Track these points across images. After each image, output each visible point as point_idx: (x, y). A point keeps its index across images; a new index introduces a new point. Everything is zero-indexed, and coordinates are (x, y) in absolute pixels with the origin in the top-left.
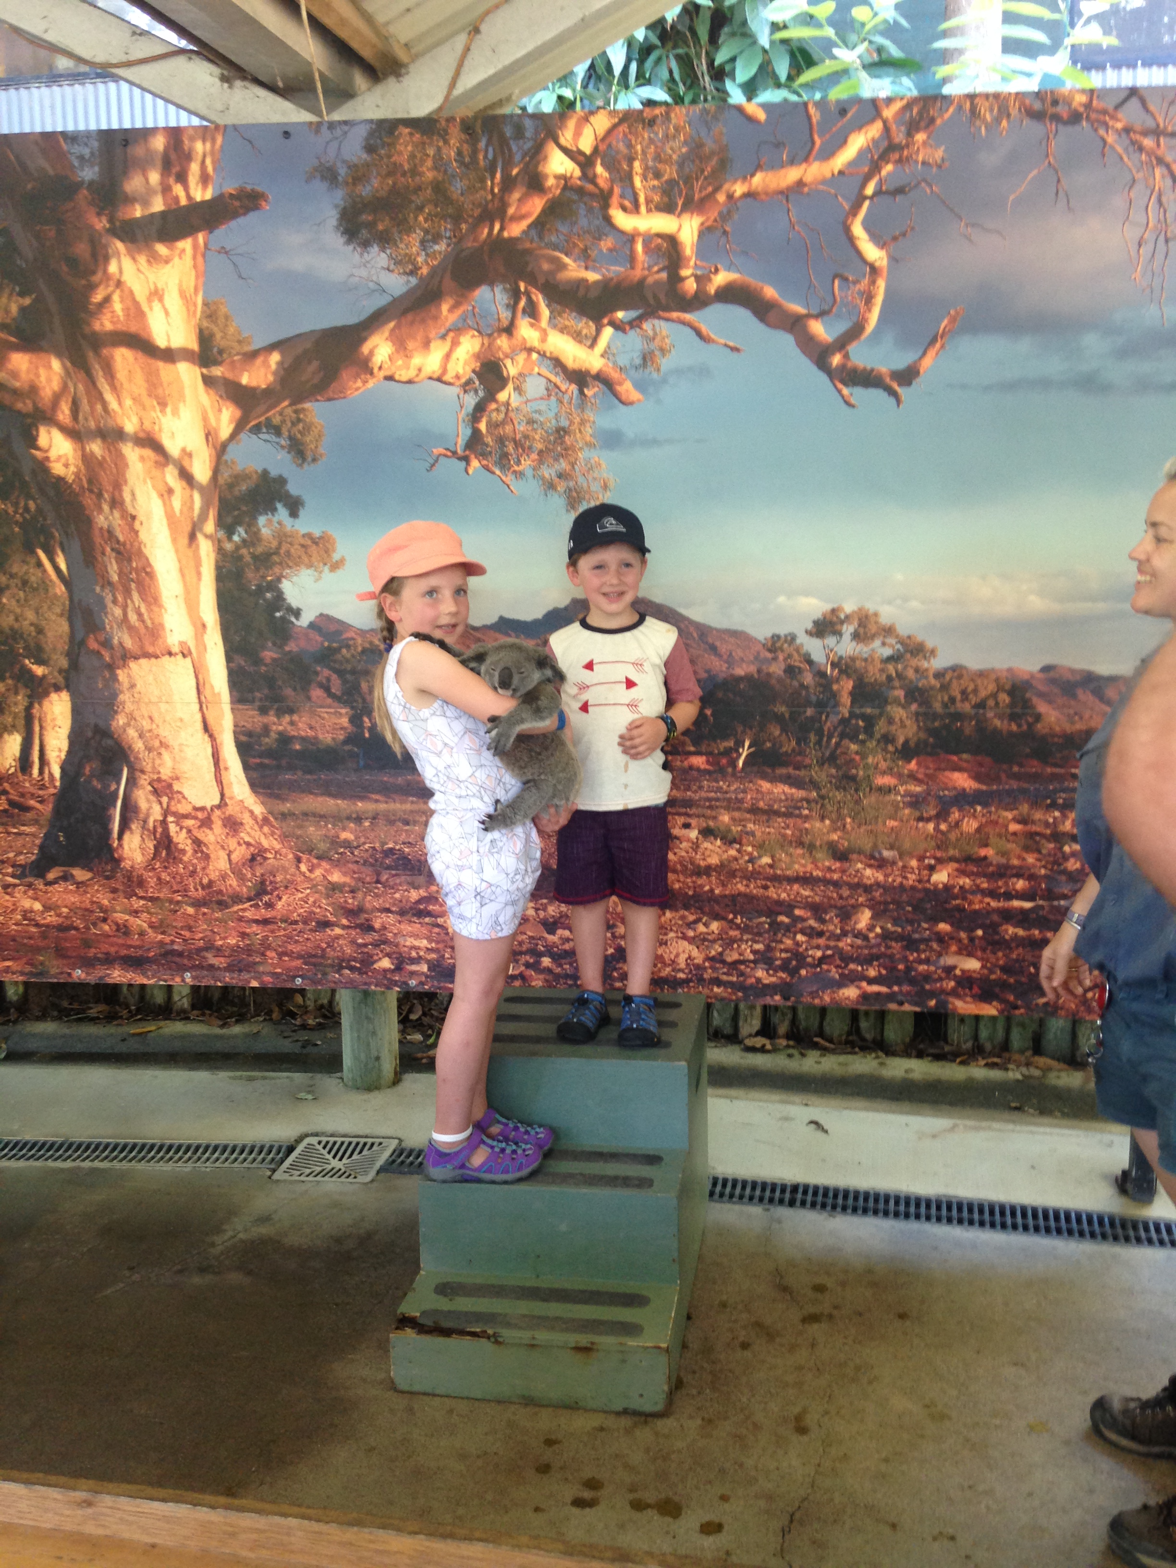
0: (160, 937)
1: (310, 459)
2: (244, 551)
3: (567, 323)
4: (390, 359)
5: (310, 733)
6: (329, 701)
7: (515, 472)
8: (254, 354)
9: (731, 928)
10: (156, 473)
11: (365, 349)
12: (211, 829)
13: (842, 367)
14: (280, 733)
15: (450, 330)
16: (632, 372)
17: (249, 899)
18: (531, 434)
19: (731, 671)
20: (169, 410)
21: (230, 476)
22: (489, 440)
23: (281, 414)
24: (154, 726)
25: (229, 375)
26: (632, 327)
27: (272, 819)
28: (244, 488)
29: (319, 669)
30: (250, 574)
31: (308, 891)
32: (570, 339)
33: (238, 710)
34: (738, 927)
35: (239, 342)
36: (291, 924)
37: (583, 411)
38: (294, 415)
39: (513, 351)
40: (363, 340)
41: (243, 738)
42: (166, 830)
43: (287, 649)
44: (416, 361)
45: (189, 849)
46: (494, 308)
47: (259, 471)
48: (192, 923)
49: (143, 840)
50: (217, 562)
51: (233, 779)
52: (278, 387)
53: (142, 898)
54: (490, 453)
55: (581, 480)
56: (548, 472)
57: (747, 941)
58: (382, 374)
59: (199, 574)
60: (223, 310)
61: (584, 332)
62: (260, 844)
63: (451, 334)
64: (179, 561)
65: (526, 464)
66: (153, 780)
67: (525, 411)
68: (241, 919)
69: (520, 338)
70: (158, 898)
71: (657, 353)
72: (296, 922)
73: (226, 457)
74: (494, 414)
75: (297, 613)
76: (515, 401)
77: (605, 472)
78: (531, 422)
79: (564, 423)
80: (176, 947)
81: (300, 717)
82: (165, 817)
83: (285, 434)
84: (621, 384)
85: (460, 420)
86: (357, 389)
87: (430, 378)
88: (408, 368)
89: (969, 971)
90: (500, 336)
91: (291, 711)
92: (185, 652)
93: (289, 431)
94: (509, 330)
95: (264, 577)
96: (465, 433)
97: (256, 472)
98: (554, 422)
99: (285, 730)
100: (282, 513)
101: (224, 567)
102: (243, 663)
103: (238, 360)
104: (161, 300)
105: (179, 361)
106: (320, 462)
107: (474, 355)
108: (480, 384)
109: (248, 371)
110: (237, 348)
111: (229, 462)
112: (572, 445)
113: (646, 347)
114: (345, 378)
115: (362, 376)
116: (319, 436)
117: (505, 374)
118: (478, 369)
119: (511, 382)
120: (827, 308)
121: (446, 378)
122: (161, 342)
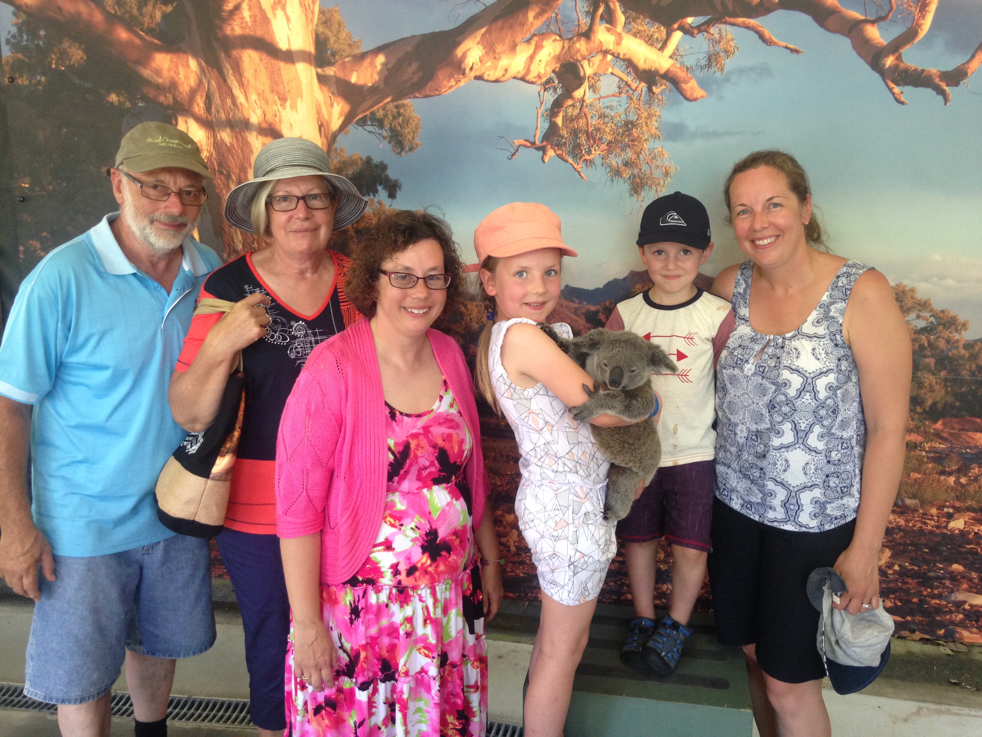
1: (407, 148)
3: (640, 28)
4: (481, 61)
7: (586, 160)
8: (362, 56)
11: (459, 52)
13: (895, 68)
15: (535, 35)
16: (698, 72)
18: (603, 127)
20: (288, 104)
21: (339, 162)
22: (564, 133)
23: (384, 109)
25: (341, 75)
26: (700, 31)
28: (350, 173)
32: (643, 42)
35: (350, 45)
37: (650, 107)
38: (395, 110)
39: (590, 53)
40: (457, 44)
44: (504, 62)
46: (574, 15)
47: (364, 158)
52: (383, 86)
54: (565, 143)
55: (645, 167)
56: (615, 161)
58: (473, 74)
60: (337, 17)
61: (656, 35)
63: (536, 39)
65: (596, 154)
67: (597, 107)
69: (597, 42)
71: (722, 54)
73: (335, 146)
74: (570, 110)
76: (590, 98)
77: (667, 161)
78: (602, 116)
79: (633, 117)
83: (387, 126)
84: (686, 82)
85: (540, 115)
86: (451, 87)
87: (515, 78)
88: (496, 69)
90: (579, 40)
93: (391, 124)
94: (588, 35)
96: (543, 126)
97: (361, 159)
98: (623, 116)
100: (382, 194)
103: (349, 61)
104: (284, 8)
105: (298, 62)
106: (416, 151)
107: (555, 57)
108: (559, 83)
109: (356, 71)
110: (348, 51)
111: (338, 150)
112: (638, 136)
113: (712, 48)
114: (440, 78)
115: (456, 76)
116: (416, 128)
117: (582, 74)
118: (557, 69)
119: (586, 81)
120: (883, 14)
121: (529, 78)
122: (283, 45)
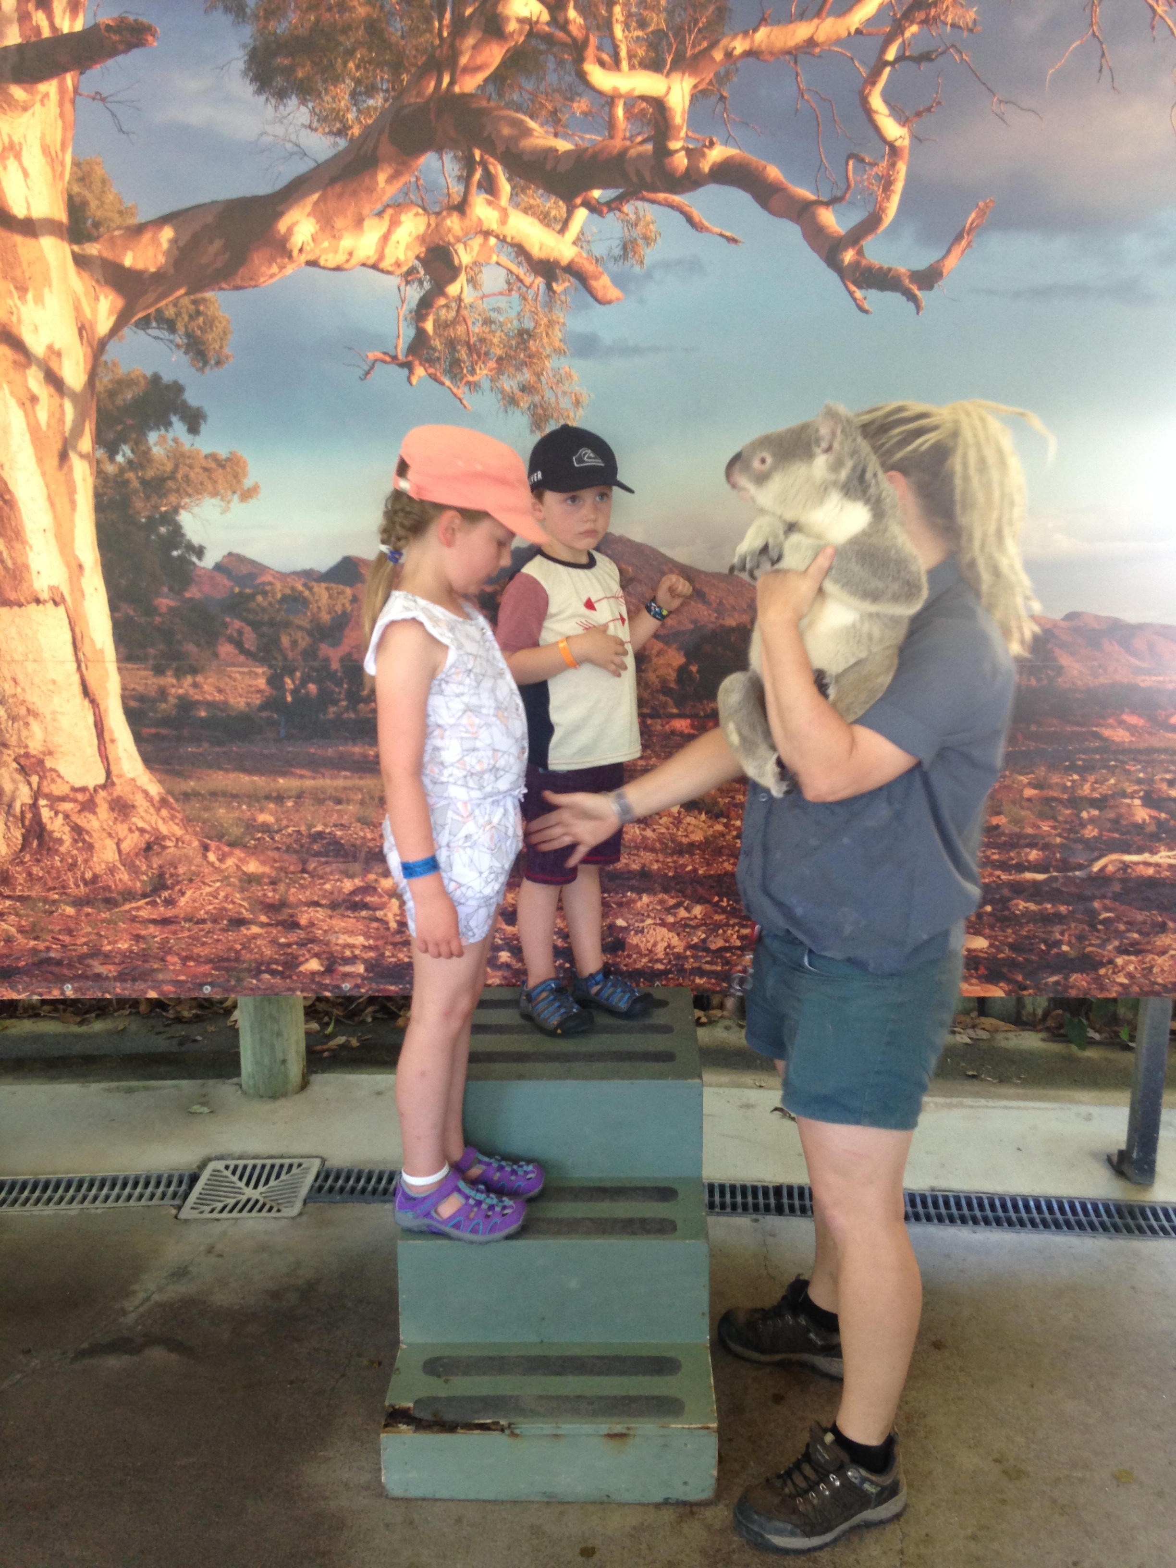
0: (32, 943)
1: (213, 362)
2: (130, 475)
3: (532, 201)
4: (314, 240)
5: (218, 697)
6: (242, 658)
7: (469, 383)
8: (139, 230)
9: (716, 912)
10: (14, 375)
11: (282, 226)
12: (95, 813)
13: (856, 265)
14: (180, 698)
15: (388, 206)
16: (611, 265)
17: (144, 896)
18: (490, 336)
19: (721, 621)
20: (30, 296)
21: (111, 381)
22: (437, 343)
23: (175, 304)
24: (19, 690)
25: (108, 254)
26: (610, 210)
27: (171, 800)
28: (129, 396)
29: (228, 620)
30: (138, 503)
31: (218, 884)
32: (536, 222)
33: (127, 669)
34: (724, 911)
35: (121, 213)
36: (197, 923)
37: (551, 311)
38: (192, 307)
39: (466, 234)
40: (279, 215)
41: (133, 704)
42: (37, 817)
43: (188, 595)
44: (347, 242)
45: (67, 839)
46: (442, 180)
47: (149, 376)
48: (73, 926)
49: (8, 828)
50: (95, 488)
51: (122, 753)
52: (171, 271)
53: (9, 897)
54: (439, 359)
55: (548, 394)
56: (509, 384)
57: (733, 926)
58: (303, 258)
59: (73, 503)
60: (99, 171)
61: (553, 213)
62: (157, 829)
63: (390, 211)
64: (47, 486)
65: (482, 373)
66: (20, 756)
67: (480, 309)
68: (134, 919)
69: (475, 219)
70: (28, 898)
71: (640, 242)
72: (203, 921)
73: (105, 357)
74: (443, 312)
75: (200, 552)
76: (469, 296)
77: (577, 386)
78: (488, 322)
79: (528, 324)
80: (52, 955)
81: (206, 678)
82: (36, 800)
83: (181, 330)
84: (596, 278)
85: (401, 318)
86: (272, 276)
87: (364, 265)
88: (336, 252)
89: (975, 950)
90: (449, 215)
91: (194, 671)
92: (58, 599)
93: (186, 327)
94: (461, 208)
95: (156, 507)
96: (407, 333)
97: (145, 377)
98: (515, 323)
99: (187, 694)
100: (179, 428)
101: (105, 494)
102: (131, 613)
103: (121, 236)
104: (18, 156)
105: (43, 235)
106: (226, 366)
107: (418, 237)
108: (425, 274)
109: (132, 250)
110: (117, 220)
111: (110, 364)
112: (538, 351)
113: (627, 233)
114: (256, 261)
115: (279, 260)
116: (225, 333)
117: (456, 262)
118: (422, 255)
119: (463, 273)
120: (839, 194)
121: (383, 265)
122: (19, 211)
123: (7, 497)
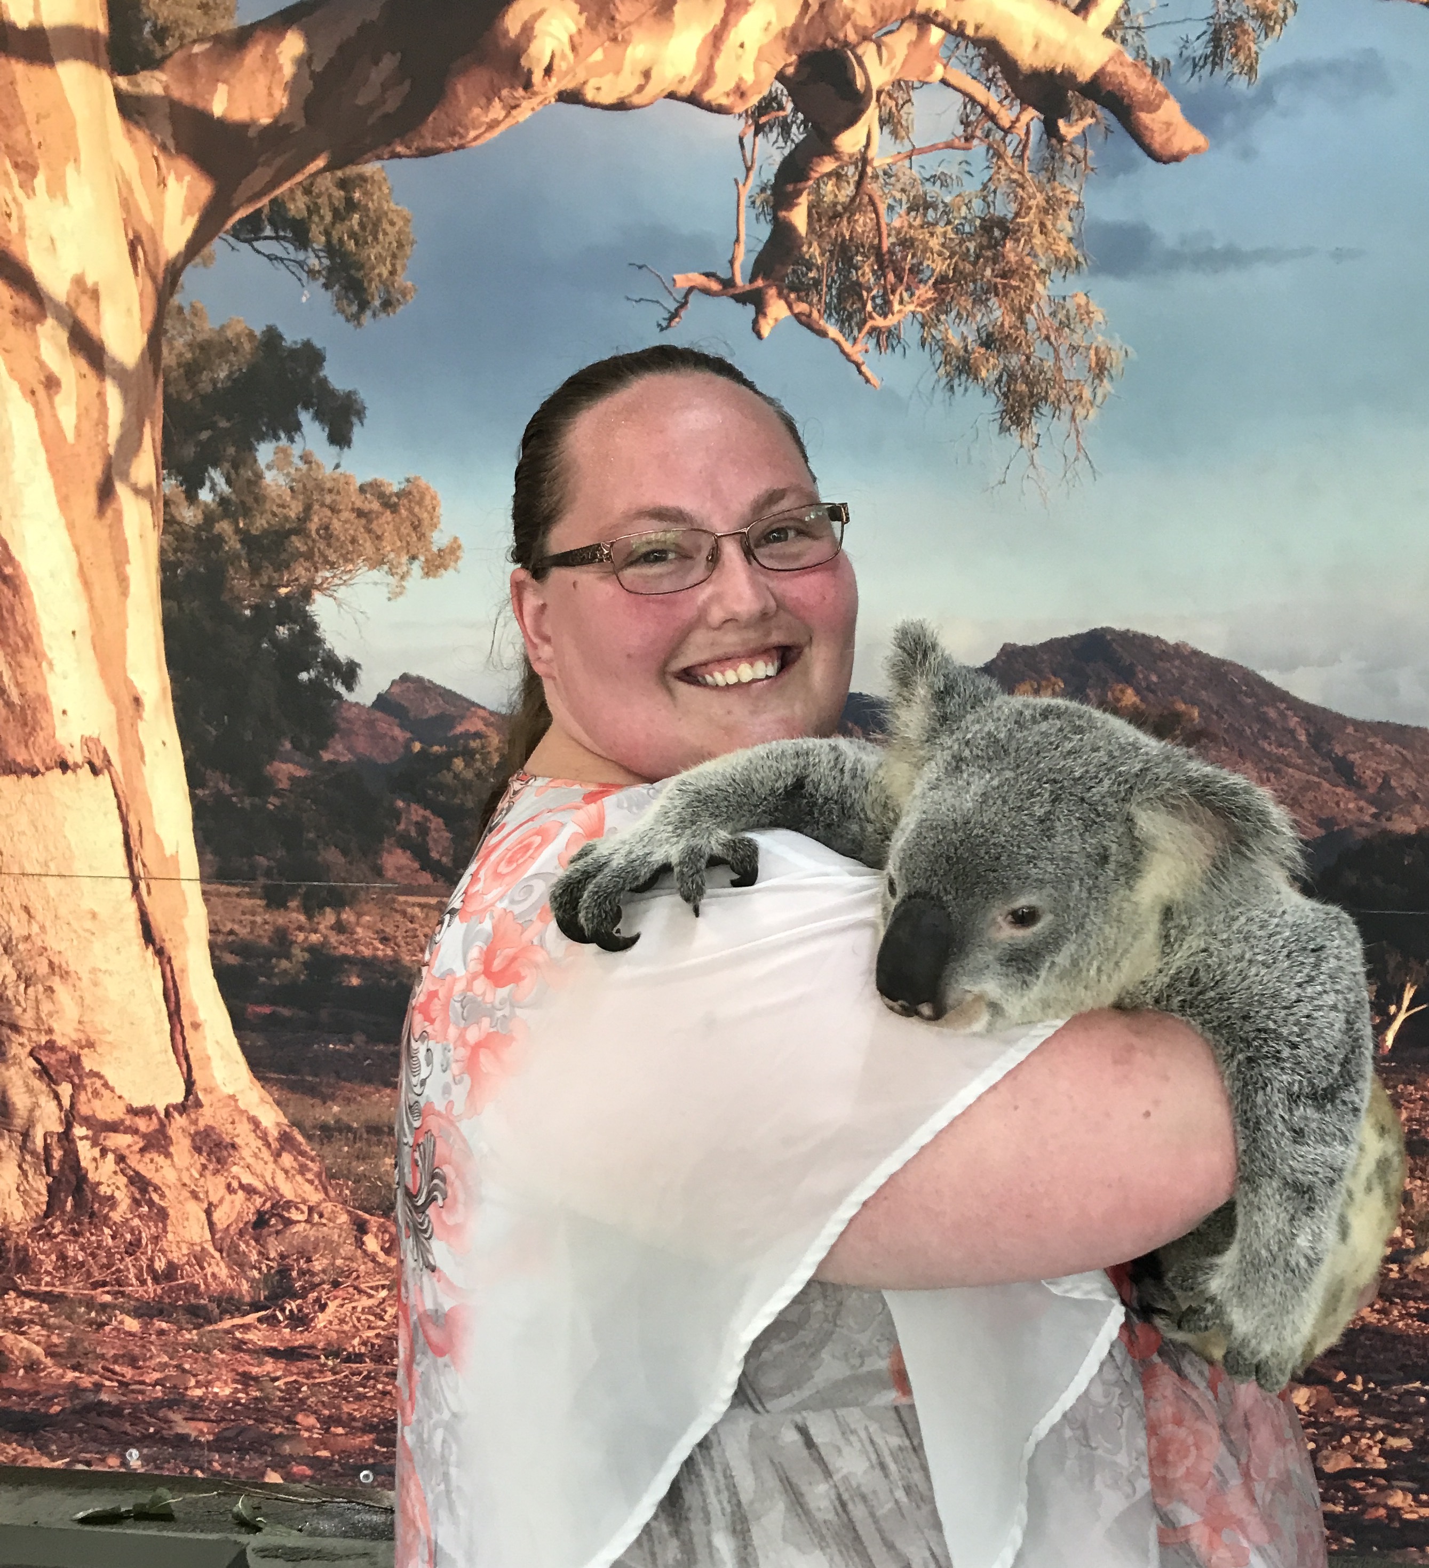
0: (71, 1375)
2: (224, 527)
4: (574, 48)
5: (384, 951)
6: (425, 878)
7: (876, 331)
8: (239, 40)
9: (1339, 1402)
10: (15, 336)
11: (514, 23)
12: (168, 1155)
14: (312, 949)
16: (1183, 77)
17: (256, 1306)
18: (922, 235)
19: (1385, 824)
20: (40, 181)
21: (190, 345)
22: (814, 251)
23: (307, 191)
24: (35, 929)
25: (180, 93)
27: (300, 1138)
28: (222, 375)
29: (400, 804)
30: (239, 582)
31: (384, 1293)
33: (219, 895)
34: (1355, 1399)
35: (204, 7)
36: (348, 1359)
37: (1052, 178)
38: (339, 194)
39: (883, 22)
41: (231, 959)
42: (71, 1156)
43: (326, 756)
44: (639, 50)
45: (123, 1198)
47: (258, 333)
48: (137, 1350)
49: (25, 1174)
50: (162, 551)
51: (212, 1050)
52: (301, 123)
53: (28, 1295)
54: (817, 282)
55: (1040, 351)
56: (958, 332)
57: (1373, 1431)
58: (554, 86)
59: (123, 580)
62: (276, 1190)
64: (77, 550)
65: (905, 312)
66: (40, 1047)
67: (905, 179)
68: (239, 1346)
70: (62, 1296)
71: (1250, 24)
72: (359, 1358)
73: (177, 299)
74: (829, 187)
75: (349, 673)
76: (883, 151)
77: (1100, 334)
78: (920, 205)
79: (1004, 208)
80: (104, 1397)
81: (359, 915)
82: (69, 1126)
83: (319, 241)
84: (1152, 107)
85: (744, 201)
86: (492, 125)
87: (672, 95)
88: (618, 71)
91: (338, 900)
92: (98, 763)
93: (327, 233)
95: (271, 588)
96: (755, 233)
97: (251, 335)
98: (977, 204)
99: (325, 943)
100: (313, 433)
101: (179, 564)
102: (227, 789)
103: (203, 54)
105: (63, 58)
106: (400, 309)
107: (783, 33)
108: (796, 110)
109: (225, 81)
110: (200, 23)
111: (187, 311)
112: (1021, 262)
113: (1223, 8)
114: (463, 98)
115: (505, 92)
116: (400, 245)
117: (860, 83)
118: (790, 70)
119: (873, 103)
121: (711, 95)
123: (8, 570)
